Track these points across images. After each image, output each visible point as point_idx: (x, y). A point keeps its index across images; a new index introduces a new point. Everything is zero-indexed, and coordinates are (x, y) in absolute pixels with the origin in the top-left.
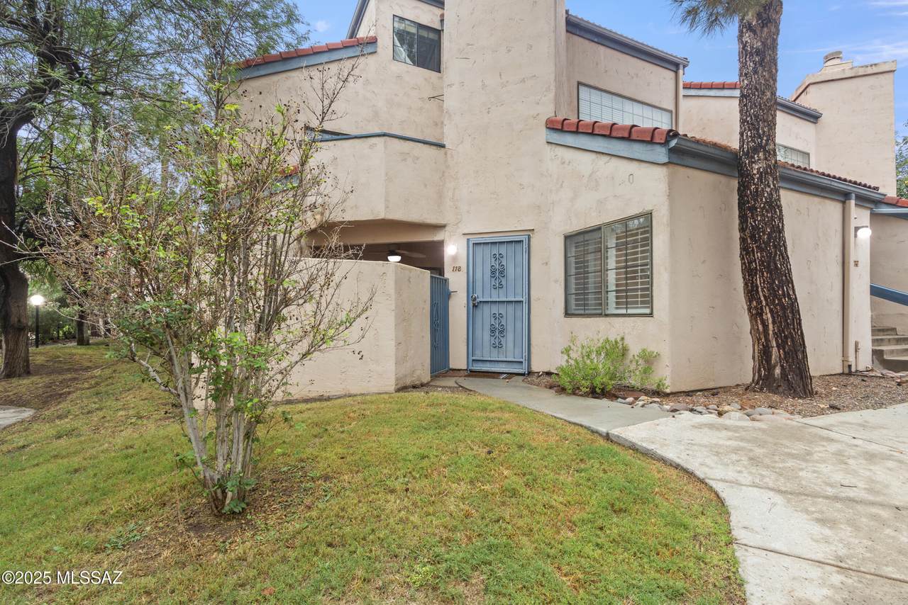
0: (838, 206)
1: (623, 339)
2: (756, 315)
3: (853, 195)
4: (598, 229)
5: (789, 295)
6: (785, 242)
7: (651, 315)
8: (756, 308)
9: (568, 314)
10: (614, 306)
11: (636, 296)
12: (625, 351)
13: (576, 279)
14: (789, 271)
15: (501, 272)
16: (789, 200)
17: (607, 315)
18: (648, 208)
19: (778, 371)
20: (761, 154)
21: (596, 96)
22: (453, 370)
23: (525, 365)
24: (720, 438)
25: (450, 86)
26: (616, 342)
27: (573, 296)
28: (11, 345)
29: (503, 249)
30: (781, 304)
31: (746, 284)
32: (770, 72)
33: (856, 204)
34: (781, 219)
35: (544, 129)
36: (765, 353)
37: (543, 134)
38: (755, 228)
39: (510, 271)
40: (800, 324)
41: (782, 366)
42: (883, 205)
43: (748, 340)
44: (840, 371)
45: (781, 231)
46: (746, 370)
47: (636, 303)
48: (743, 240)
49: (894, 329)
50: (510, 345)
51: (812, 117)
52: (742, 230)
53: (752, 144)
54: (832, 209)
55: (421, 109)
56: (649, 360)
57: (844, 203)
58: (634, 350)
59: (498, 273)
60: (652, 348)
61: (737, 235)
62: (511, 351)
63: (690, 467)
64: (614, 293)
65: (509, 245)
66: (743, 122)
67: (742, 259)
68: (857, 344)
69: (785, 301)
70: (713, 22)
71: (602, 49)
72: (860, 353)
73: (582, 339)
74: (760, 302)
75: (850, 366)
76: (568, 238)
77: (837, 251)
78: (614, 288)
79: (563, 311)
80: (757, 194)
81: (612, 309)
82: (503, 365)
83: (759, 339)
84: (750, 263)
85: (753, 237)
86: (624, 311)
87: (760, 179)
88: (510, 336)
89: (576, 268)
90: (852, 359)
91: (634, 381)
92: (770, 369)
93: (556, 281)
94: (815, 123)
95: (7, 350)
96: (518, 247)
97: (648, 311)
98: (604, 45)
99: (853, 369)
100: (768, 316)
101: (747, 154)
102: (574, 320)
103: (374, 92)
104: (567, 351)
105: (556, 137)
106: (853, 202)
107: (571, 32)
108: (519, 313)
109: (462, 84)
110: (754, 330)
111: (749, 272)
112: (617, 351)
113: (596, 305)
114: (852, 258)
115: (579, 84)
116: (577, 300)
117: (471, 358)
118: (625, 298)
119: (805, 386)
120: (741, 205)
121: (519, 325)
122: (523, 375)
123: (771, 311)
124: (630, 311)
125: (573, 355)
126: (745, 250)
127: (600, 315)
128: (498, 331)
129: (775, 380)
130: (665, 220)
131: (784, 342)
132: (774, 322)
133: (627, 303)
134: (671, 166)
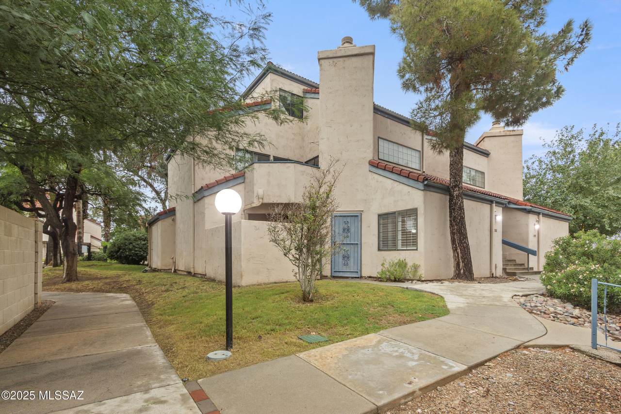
0: (489, 206)
1: (405, 260)
2: (455, 250)
3: (494, 202)
4: (394, 213)
5: (466, 243)
6: (465, 222)
7: (417, 250)
8: (455, 247)
9: (379, 250)
10: (401, 246)
11: (410, 242)
12: (406, 264)
13: (383, 234)
14: (466, 233)
15: (348, 230)
16: (467, 204)
17: (398, 250)
18: (416, 207)
19: (462, 271)
20: (457, 188)
21: (386, 144)
22: (324, 276)
23: (359, 273)
24: (443, 287)
25: (323, 139)
26: (402, 261)
27: (382, 242)
28: (70, 263)
29: (349, 219)
30: (463, 246)
31: (452, 238)
32: (460, 156)
33: (496, 205)
34: (464, 214)
35: (368, 165)
36: (458, 264)
37: (367, 167)
38: (455, 217)
39: (352, 230)
40: (470, 253)
41: (464, 270)
42: (512, 204)
43: (452, 260)
44: (489, 276)
45: (463, 218)
46: (452, 272)
47: (410, 245)
48: (450, 221)
49: (515, 260)
50: (352, 264)
51: (486, 154)
52: (450, 217)
53: (454, 184)
54: (486, 207)
55: (293, 139)
56: (416, 268)
57: (491, 205)
58: (410, 264)
59: (347, 230)
60: (417, 263)
61: (448, 219)
62: (352, 267)
63: (434, 292)
64: (401, 241)
65: (352, 217)
66: (451, 174)
67: (450, 228)
68: (496, 265)
69: (465, 245)
70: (440, 152)
71: (389, 120)
72: (498, 269)
73: (388, 260)
74: (456, 245)
75: (493, 274)
76: (380, 216)
77: (488, 225)
78: (401, 239)
79: (377, 248)
80: (455, 204)
81: (400, 247)
82: (349, 273)
83: (456, 259)
84: (453, 230)
85: (454, 220)
86: (405, 248)
87: (457, 198)
88: (352, 260)
89: (383, 229)
90: (494, 271)
91: (410, 276)
92: (460, 270)
93: (374, 235)
94: (487, 157)
95: (68, 266)
96: (356, 218)
97: (415, 248)
98: (390, 119)
99: (494, 276)
100: (459, 250)
101: (452, 187)
102: (383, 252)
103: (270, 130)
104: (383, 265)
105: (374, 169)
106: (494, 205)
107: (376, 113)
108: (356, 249)
109: (328, 139)
110: (454, 256)
111: (452, 233)
112: (402, 265)
113: (393, 246)
114: (494, 228)
115: (379, 138)
116: (383, 243)
117: (333, 270)
118: (406, 243)
119: (471, 277)
120: (450, 207)
121: (356, 254)
122: (358, 278)
123: (460, 249)
124: (408, 248)
125: (386, 266)
126: (451, 225)
127: (395, 250)
128: (346, 257)
129: (461, 274)
130: (423, 212)
131: (464, 260)
132: (461, 253)
133: (407, 245)
134: (425, 191)
